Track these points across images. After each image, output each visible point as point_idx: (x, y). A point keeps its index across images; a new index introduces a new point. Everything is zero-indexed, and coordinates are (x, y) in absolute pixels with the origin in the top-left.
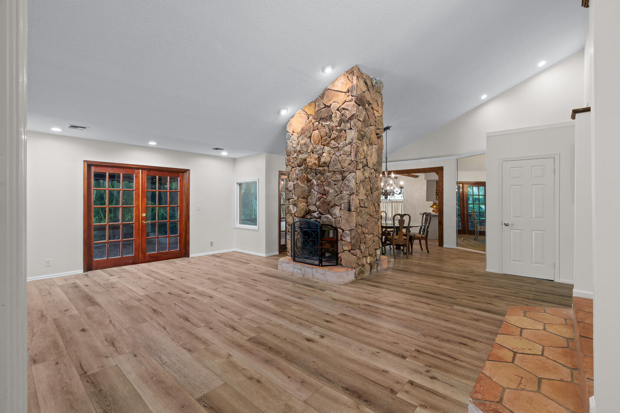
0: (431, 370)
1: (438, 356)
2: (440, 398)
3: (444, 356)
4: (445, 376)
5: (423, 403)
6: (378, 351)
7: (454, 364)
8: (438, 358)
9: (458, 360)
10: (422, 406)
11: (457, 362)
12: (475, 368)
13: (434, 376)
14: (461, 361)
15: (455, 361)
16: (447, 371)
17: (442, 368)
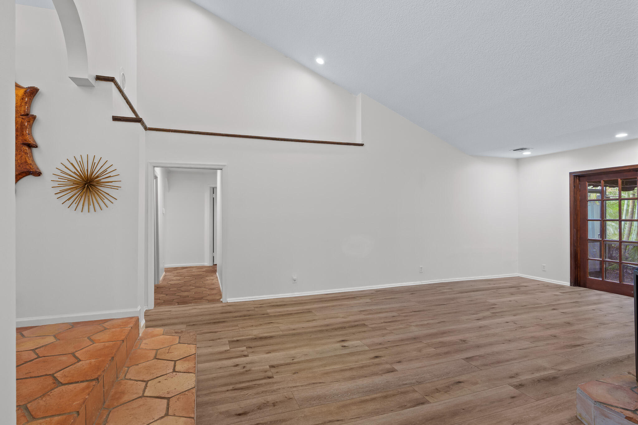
0: (243, 369)
1: (250, 384)
2: (222, 358)
3: (245, 387)
4: (230, 371)
5: (228, 351)
6: (294, 361)
7: (231, 384)
8: (248, 381)
9: (232, 390)
10: (228, 350)
11: (231, 387)
12: (212, 390)
13: (237, 367)
14: (228, 391)
15: (233, 388)
16: (231, 375)
17: (237, 375)
